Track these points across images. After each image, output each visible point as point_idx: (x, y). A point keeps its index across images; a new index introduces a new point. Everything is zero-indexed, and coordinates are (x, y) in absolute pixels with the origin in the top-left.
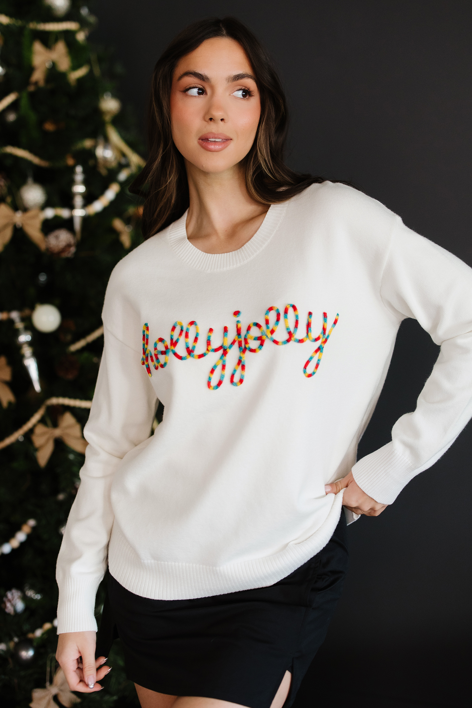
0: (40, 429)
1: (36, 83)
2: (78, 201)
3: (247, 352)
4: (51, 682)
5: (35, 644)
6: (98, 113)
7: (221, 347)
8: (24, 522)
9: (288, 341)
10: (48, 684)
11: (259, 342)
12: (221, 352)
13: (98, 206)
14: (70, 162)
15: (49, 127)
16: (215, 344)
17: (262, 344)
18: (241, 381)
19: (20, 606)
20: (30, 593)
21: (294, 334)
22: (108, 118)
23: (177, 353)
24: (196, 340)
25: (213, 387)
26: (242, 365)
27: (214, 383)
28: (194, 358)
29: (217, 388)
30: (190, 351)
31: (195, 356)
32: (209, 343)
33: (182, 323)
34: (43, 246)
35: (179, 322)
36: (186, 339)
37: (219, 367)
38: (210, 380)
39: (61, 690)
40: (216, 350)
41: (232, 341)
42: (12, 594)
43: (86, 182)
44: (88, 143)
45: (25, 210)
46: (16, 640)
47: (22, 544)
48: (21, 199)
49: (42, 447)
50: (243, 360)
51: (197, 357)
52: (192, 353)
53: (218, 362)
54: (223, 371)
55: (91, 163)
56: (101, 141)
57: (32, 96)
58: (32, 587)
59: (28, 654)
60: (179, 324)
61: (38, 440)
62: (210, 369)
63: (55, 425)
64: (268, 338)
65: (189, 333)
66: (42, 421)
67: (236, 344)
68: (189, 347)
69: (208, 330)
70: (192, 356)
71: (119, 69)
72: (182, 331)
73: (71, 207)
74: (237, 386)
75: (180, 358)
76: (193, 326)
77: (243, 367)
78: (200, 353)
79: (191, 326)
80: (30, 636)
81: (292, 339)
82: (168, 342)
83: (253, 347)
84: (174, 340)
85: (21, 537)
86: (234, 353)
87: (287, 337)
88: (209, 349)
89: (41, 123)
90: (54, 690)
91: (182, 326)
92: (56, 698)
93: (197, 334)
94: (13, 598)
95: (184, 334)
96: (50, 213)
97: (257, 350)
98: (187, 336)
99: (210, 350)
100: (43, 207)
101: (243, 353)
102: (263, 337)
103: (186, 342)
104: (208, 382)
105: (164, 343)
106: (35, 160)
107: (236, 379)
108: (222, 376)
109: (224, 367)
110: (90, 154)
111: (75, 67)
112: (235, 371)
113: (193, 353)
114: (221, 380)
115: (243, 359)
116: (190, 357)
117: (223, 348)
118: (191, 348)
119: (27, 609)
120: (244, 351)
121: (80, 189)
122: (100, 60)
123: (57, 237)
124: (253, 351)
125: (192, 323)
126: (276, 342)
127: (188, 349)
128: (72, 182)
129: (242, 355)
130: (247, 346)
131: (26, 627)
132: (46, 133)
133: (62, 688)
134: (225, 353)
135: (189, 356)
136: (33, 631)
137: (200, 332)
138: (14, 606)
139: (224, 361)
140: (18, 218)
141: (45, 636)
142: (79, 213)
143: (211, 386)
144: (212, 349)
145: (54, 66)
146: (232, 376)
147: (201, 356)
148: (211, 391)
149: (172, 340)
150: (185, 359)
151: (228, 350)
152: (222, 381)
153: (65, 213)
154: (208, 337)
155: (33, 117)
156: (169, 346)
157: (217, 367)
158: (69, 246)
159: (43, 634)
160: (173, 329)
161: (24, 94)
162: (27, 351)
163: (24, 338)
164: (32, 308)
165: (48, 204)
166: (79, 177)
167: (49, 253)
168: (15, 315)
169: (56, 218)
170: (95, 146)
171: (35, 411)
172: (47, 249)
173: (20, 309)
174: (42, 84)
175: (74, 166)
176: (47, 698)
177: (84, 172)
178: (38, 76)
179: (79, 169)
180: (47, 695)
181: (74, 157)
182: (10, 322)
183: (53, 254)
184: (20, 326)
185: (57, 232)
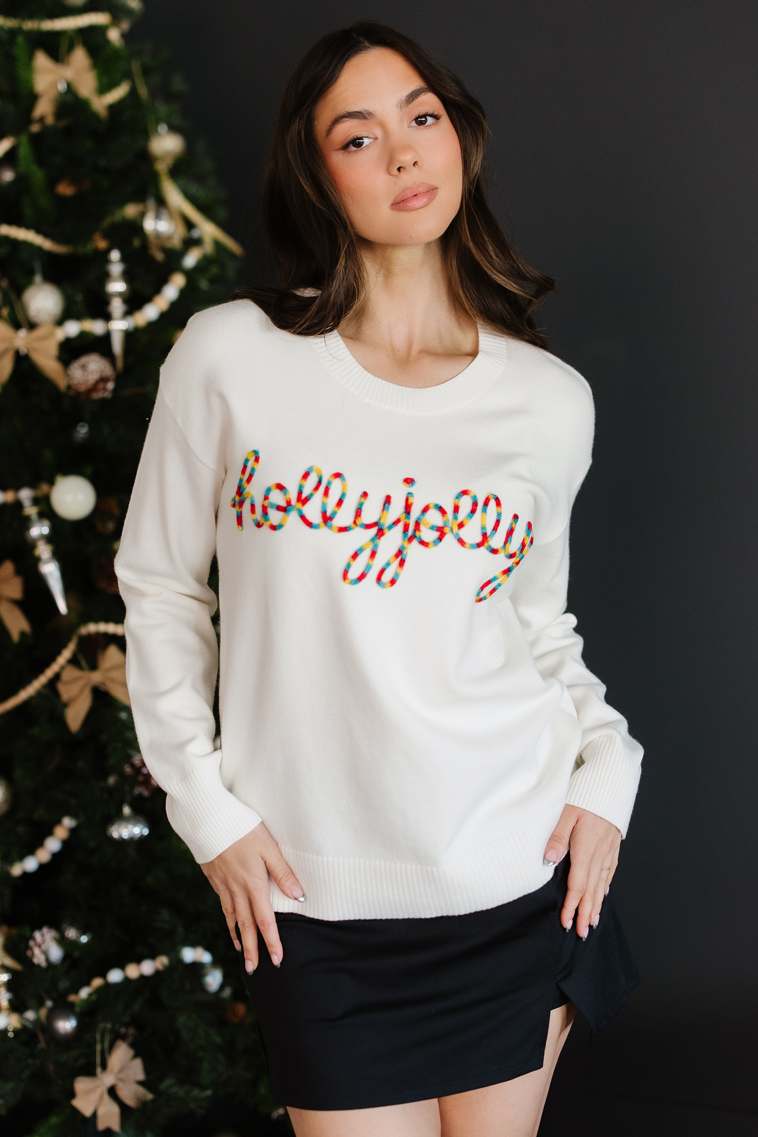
0: (70, 674)
1: (42, 119)
2: (117, 306)
3: (415, 542)
4: (104, 1066)
5: (77, 1009)
6: (146, 158)
7: (377, 523)
8: (58, 822)
9: (479, 545)
10: (99, 1070)
12: (374, 531)
13: (150, 312)
14: (102, 244)
15: (65, 189)
16: (369, 516)
17: (440, 539)
18: (393, 582)
19: (56, 953)
20: (71, 933)
21: (489, 539)
22: (162, 167)
23: (306, 515)
24: (339, 503)
25: (350, 580)
26: (401, 558)
28: (330, 529)
30: (327, 519)
31: (334, 528)
32: (358, 512)
33: (321, 471)
34: (62, 384)
36: (324, 499)
37: (367, 554)
38: (351, 566)
39: (121, 1080)
40: (368, 527)
41: (394, 519)
42: (43, 936)
43: (127, 276)
44: (131, 210)
45: (32, 326)
46: (49, 1004)
47: (55, 856)
48: (24, 309)
49: (73, 700)
50: (403, 553)
51: (336, 529)
52: (329, 521)
53: (366, 545)
54: (372, 559)
55: (136, 243)
56: (151, 203)
57: (35, 139)
58: (73, 924)
59: (67, 1025)
60: (317, 471)
61: (67, 691)
63: (93, 666)
65: (331, 490)
66: (74, 661)
67: (400, 526)
69: (361, 493)
70: (328, 526)
71: (178, 84)
72: (320, 483)
73: (107, 317)
74: (384, 588)
75: (309, 524)
76: (339, 480)
77: (401, 563)
79: (335, 479)
80: (72, 998)
81: (486, 544)
82: (293, 496)
83: (426, 539)
84: (304, 495)
85: (53, 845)
86: (393, 539)
87: (479, 539)
88: (357, 522)
89: (53, 183)
90: (107, 1079)
91: (320, 475)
92: (112, 1092)
94: (44, 942)
95: (322, 489)
96: (72, 328)
97: (431, 545)
98: (326, 493)
99: (358, 524)
100: (60, 322)
101: (409, 542)
103: (322, 504)
104: (345, 570)
105: (285, 494)
106: (46, 244)
107: (386, 578)
108: (367, 568)
109: (374, 554)
110: (135, 227)
111: (104, 88)
113: (331, 522)
116: (325, 527)
117: (378, 526)
118: (328, 515)
119: (67, 957)
120: (410, 540)
121: (117, 286)
122: (146, 72)
123: (84, 367)
124: (423, 543)
125: (338, 475)
126: (461, 542)
127: (324, 514)
128: (105, 277)
130: (417, 534)
131: (63, 984)
132: (61, 200)
133: (121, 1076)
134: (382, 533)
135: (323, 524)
136: (76, 991)
137: (348, 492)
138: (46, 953)
139: (376, 546)
140: (21, 339)
141: (94, 998)
142: (119, 326)
143: (347, 579)
144: (362, 523)
145: (70, 89)
146: (382, 571)
147: (342, 530)
149: (300, 493)
150: (317, 528)
151: (385, 532)
152: (366, 576)
153: (96, 327)
154: (359, 504)
155: (38, 175)
156: (294, 502)
157: (362, 552)
158: (103, 380)
159: (90, 995)
160: (306, 475)
161: (24, 139)
162: (44, 551)
163: (39, 530)
164: (52, 483)
165: (67, 314)
166: (116, 267)
167: (72, 393)
168: (25, 494)
169: (83, 335)
170: (142, 215)
171: (64, 646)
172: (69, 387)
173: (33, 485)
174: (50, 120)
175: (108, 251)
176: (98, 1092)
177: (124, 259)
178: (44, 108)
179: (115, 255)
180: (98, 1087)
181: (106, 236)
182: (18, 505)
183: (78, 394)
184: (31, 511)
185: (84, 360)
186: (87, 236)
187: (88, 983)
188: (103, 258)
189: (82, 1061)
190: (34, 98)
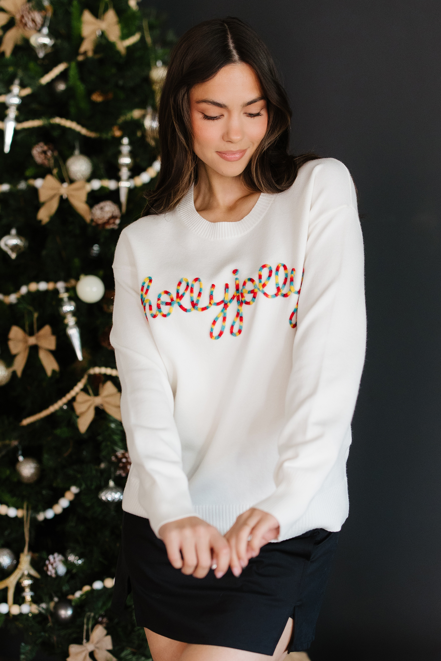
0: (82, 397)
1: (85, 53)
2: (125, 173)
4: (88, 639)
5: (73, 604)
6: (148, 82)
7: (222, 301)
8: (68, 489)
10: (85, 641)
11: (252, 295)
13: (145, 178)
14: (118, 133)
15: (97, 98)
16: (217, 298)
18: (240, 332)
19: (62, 570)
20: (72, 558)
21: (281, 290)
22: (158, 87)
23: (182, 305)
24: (200, 294)
25: (215, 337)
26: (240, 317)
27: (216, 333)
28: (197, 310)
29: (218, 338)
30: (194, 304)
31: (199, 309)
32: (211, 297)
33: (187, 280)
34: (88, 218)
35: (184, 279)
36: (191, 294)
37: (221, 319)
38: (212, 330)
39: (97, 647)
40: (218, 304)
42: (54, 558)
43: (132, 154)
44: (136, 114)
45: (72, 181)
46: (56, 599)
47: (65, 510)
48: (67, 170)
49: (83, 413)
50: (240, 313)
51: (200, 309)
53: (219, 314)
54: (224, 322)
55: (139, 134)
56: (150, 110)
57: (80, 65)
58: (73, 552)
59: (66, 613)
60: (185, 281)
61: (79, 408)
62: (212, 321)
63: (96, 394)
64: (260, 291)
65: (194, 288)
66: (85, 390)
68: (193, 301)
69: (211, 285)
70: (196, 309)
72: (188, 286)
73: (118, 179)
74: (236, 336)
75: (185, 310)
76: (197, 282)
77: (241, 319)
78: (204, 306)
79: (195, 282)
80: (70, 597)
84: (180, 295)
85: (64, 503)
88: (211, 302)
89: (89, 93)
90: (89, 647)
91: (187, 282)
92: (92, 655)
93: (201, 289)
94: (55, 562)
95: (189, 289)
96: (96, 184)
98: (192, 291)
99: (212, 304)
100: (89, 180)
102: (255, 290)
103: (191, 297)
104: (211, 332)
106: (84, 131)
107: (235, 330)
108: (223, 327)
109: (224, 319)
110: (139, 125)
111: (124, 37)
112: (234, 322)
113: (197, 306)
114: (222, 330)
115: (240, 311)
118: (195, 302)
119: (68, 572)
121: (125, 160)
122: (152, 29)
123: (102, 209)
125: (196, 280)
128: (119, 153)
129: (240, 308)
131: (65, 588)
132: (94, 104)
133: (97, 645)
134: (226, 306)
135: (193, 308)
136: (73, 594)
137: (203, 287)
138: (56, 569)
139: (225, 314)
140: (65, 189)
141: (84, 597)
142: (125, 185)
143: (213, 336)
144: (215, 303)
145: (103, 35)
146: (232, 327)
147: (204, 309)
148: (213, 341)
149: (178, 294)
150: (190, 311)
151: (229, 304)
152: (223, 332)
153: (111, 185)
154: (211, 292)
155: (81, 88)
157: (218, 319)
158: (113, 217)
159: (82, 596)
160: (180, 284)
161: (73, 64)
162: (71, 321)
163: (68, 308)
164: (77, 279)
165: (94, 175)
166: (126, 148)
167: (94, 224)
168: (61, 285)
169: (102, 189)
170: (144, 116)
171: (79, 380)
172: (92, 220)
173: (66, 280)
174: (90, 54)
175: (121, 138)
176: (84, 654)
177: (131, 143)
178: (87, 46)
179: (125, 141)
180: (83, 651)
181: (121, 128)
182: (56, 292)
183: (98, 225)
184: (64, 296)
185: (102, 204)
186: (109, 127)
187: (81, 589)
188: (118, 142)
189: (74, 636)
190: (81, 39)
